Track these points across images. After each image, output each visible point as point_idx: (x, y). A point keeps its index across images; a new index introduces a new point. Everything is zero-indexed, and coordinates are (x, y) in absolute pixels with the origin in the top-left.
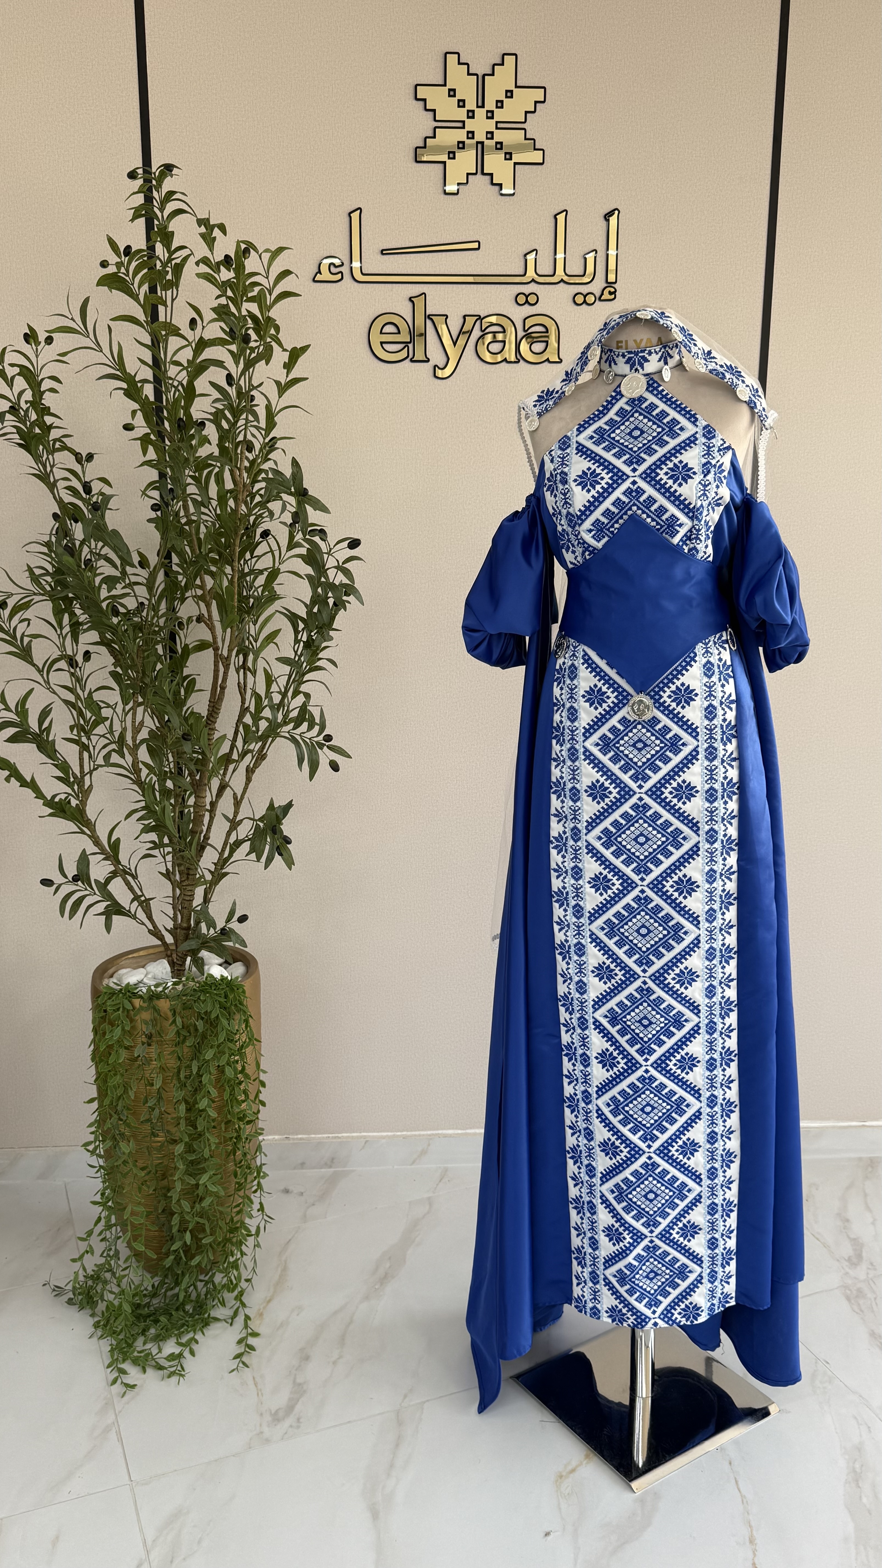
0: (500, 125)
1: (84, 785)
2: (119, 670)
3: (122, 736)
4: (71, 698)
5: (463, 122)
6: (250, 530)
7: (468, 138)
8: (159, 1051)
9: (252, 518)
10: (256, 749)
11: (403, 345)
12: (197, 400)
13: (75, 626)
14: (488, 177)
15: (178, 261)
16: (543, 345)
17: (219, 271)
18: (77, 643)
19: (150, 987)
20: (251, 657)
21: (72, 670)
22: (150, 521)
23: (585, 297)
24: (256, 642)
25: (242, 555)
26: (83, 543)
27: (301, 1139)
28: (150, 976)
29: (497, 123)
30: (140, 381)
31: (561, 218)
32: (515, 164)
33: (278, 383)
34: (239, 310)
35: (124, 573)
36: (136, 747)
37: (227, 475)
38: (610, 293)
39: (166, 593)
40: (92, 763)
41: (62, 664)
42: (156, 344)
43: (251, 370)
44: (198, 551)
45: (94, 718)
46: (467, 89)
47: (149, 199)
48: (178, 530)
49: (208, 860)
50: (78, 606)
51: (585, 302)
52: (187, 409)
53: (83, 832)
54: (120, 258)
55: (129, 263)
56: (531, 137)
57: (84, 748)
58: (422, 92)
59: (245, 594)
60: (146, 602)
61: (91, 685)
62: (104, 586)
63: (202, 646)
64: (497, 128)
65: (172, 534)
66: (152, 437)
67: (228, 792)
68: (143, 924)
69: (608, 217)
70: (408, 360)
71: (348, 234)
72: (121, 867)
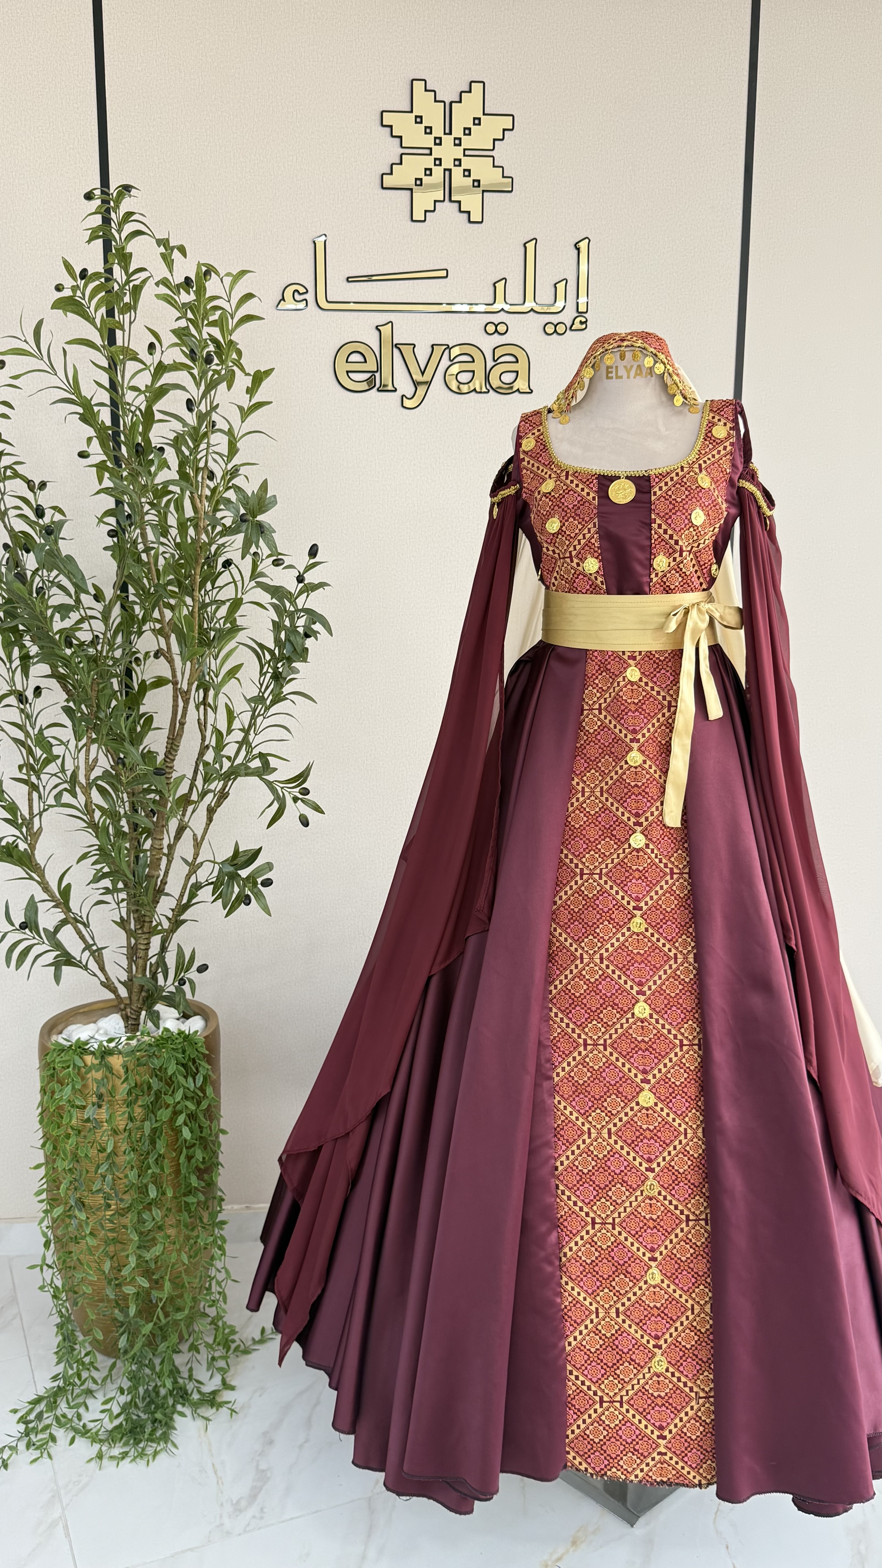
0: (467, 153)
1: (33, 827)
2: (71, 704)
3: (74, 775)
4: (21, 736)
5: (431, 149)
6: (211, 561)
7: (435, 165)
8: (110, 1111)
9: (213, 548)
10: (218, 790)
11: (370, 375)
12: (155, 426)
13: (25, 659)
14: (456, 205)
15: (137, 283)
16: (513, 376)
17: (179, 293)
18: (27, 677)
19: (102, 1042)
20: (211, 693)
21: (22, 706)
22: (106, 549)
23: (556, 326)
24: (217, 677)
25: (202, 585)
26: (35, 573)
28: (101, 1032)
29: (465, 150)
30: (97, 405)
31: (530, 246)
32: (483, 191)
33: (241, 408)
34: (200, 333)
35: (78, 601)
36: (90, 785)
37: (187, 503)
38: (581, 323)
39: (122, 628)
40: (42, 804)
41: (12, 700)
42: (113, 367)
43: (213, 393)
44: (156, 581)
45: (45, 756)
46: (434, 117)
47: (107, 221)
48: (136, 557)
49: (165, 907)
50: (28, 638)
51: (555, 331)
52: (145, 434)
53: (31, 878)
54: (76, 281)
55: (86, 286)
56: (500, 165)
57: (34, 787)
58: (388, 119)
59: (205, 626)
60: (101, 636)
61: (42, 721)
62: (57, 616)
63: (160, 682)
64: (464, 155)
65: (130, 561)
66: (108, 464)
67: (187, 834)
68: (95, 975)
69: (578, 246)
70: (375, 389)
71: (313, 260)
72: (72, 915)
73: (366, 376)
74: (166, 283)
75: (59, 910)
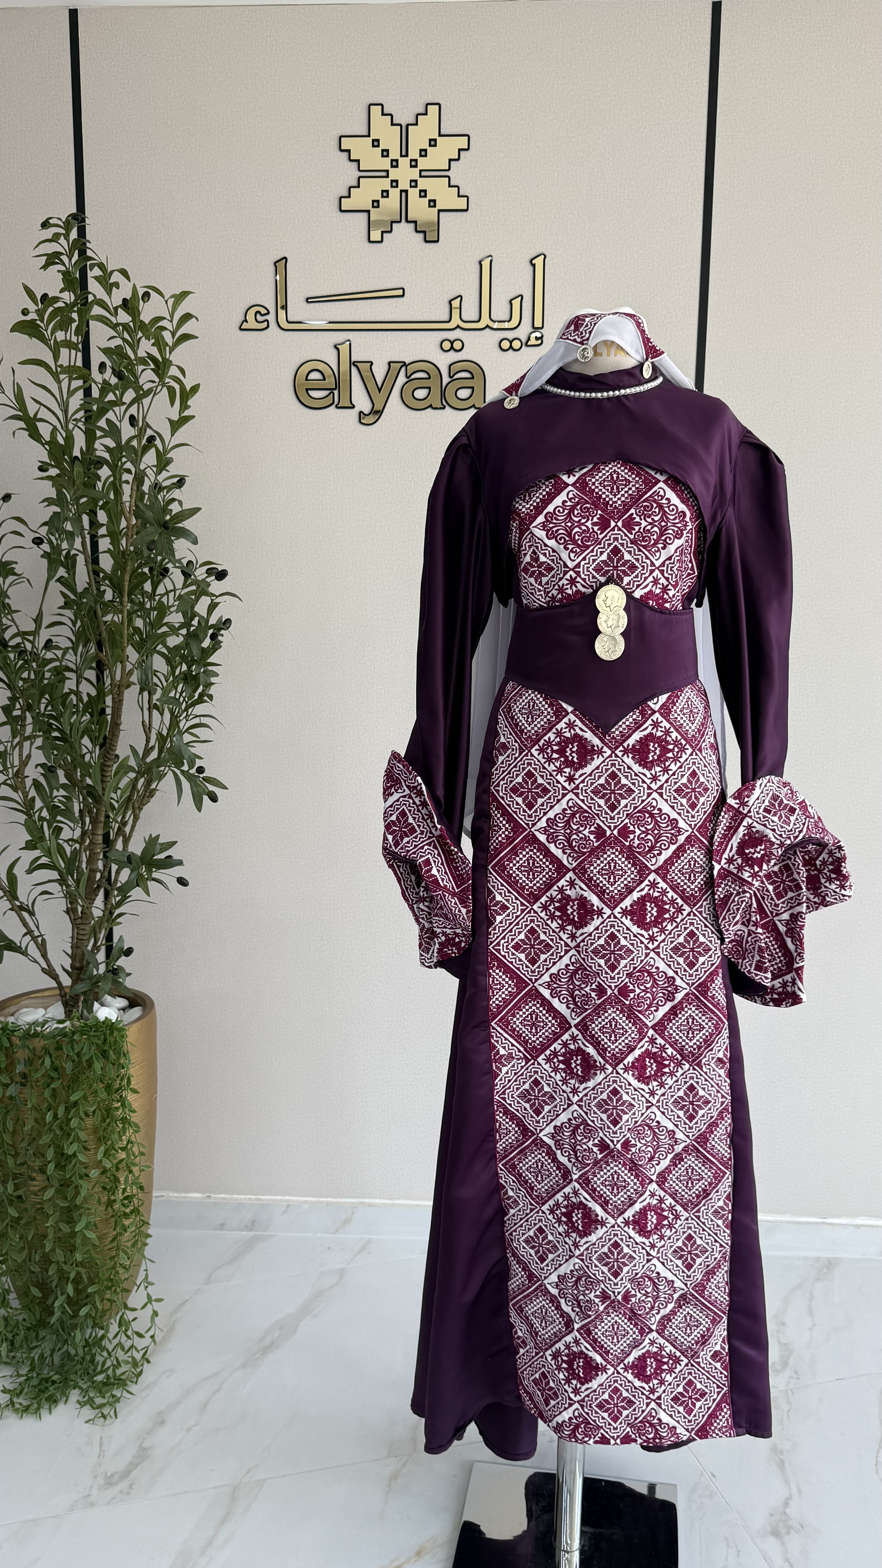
0: (423, 174)
5: (387, 171)
7: (392, 186)
11: (327, 392)
14: (412, 225)
16: (469, 391)
19: (31, 1026)
23: (511, 342)
27: (224, 1199)
29: (421, 171)
31: (486, 264)
32: (439, 211)
34: (135, 352)
38: (537, 338)
46: (391, 139)
51: (511, 347)
54: (38, 306)
55: (45, 310)
56: (456, 184)
58: (346, 143)
64: (421, 176)
68: (36, 962)
69: (534, 262)
70: (333, 406)
71: (274, 283)
72: (18, 903)
73: (325, 393)
74: (102, 304)
75: (5, 898)
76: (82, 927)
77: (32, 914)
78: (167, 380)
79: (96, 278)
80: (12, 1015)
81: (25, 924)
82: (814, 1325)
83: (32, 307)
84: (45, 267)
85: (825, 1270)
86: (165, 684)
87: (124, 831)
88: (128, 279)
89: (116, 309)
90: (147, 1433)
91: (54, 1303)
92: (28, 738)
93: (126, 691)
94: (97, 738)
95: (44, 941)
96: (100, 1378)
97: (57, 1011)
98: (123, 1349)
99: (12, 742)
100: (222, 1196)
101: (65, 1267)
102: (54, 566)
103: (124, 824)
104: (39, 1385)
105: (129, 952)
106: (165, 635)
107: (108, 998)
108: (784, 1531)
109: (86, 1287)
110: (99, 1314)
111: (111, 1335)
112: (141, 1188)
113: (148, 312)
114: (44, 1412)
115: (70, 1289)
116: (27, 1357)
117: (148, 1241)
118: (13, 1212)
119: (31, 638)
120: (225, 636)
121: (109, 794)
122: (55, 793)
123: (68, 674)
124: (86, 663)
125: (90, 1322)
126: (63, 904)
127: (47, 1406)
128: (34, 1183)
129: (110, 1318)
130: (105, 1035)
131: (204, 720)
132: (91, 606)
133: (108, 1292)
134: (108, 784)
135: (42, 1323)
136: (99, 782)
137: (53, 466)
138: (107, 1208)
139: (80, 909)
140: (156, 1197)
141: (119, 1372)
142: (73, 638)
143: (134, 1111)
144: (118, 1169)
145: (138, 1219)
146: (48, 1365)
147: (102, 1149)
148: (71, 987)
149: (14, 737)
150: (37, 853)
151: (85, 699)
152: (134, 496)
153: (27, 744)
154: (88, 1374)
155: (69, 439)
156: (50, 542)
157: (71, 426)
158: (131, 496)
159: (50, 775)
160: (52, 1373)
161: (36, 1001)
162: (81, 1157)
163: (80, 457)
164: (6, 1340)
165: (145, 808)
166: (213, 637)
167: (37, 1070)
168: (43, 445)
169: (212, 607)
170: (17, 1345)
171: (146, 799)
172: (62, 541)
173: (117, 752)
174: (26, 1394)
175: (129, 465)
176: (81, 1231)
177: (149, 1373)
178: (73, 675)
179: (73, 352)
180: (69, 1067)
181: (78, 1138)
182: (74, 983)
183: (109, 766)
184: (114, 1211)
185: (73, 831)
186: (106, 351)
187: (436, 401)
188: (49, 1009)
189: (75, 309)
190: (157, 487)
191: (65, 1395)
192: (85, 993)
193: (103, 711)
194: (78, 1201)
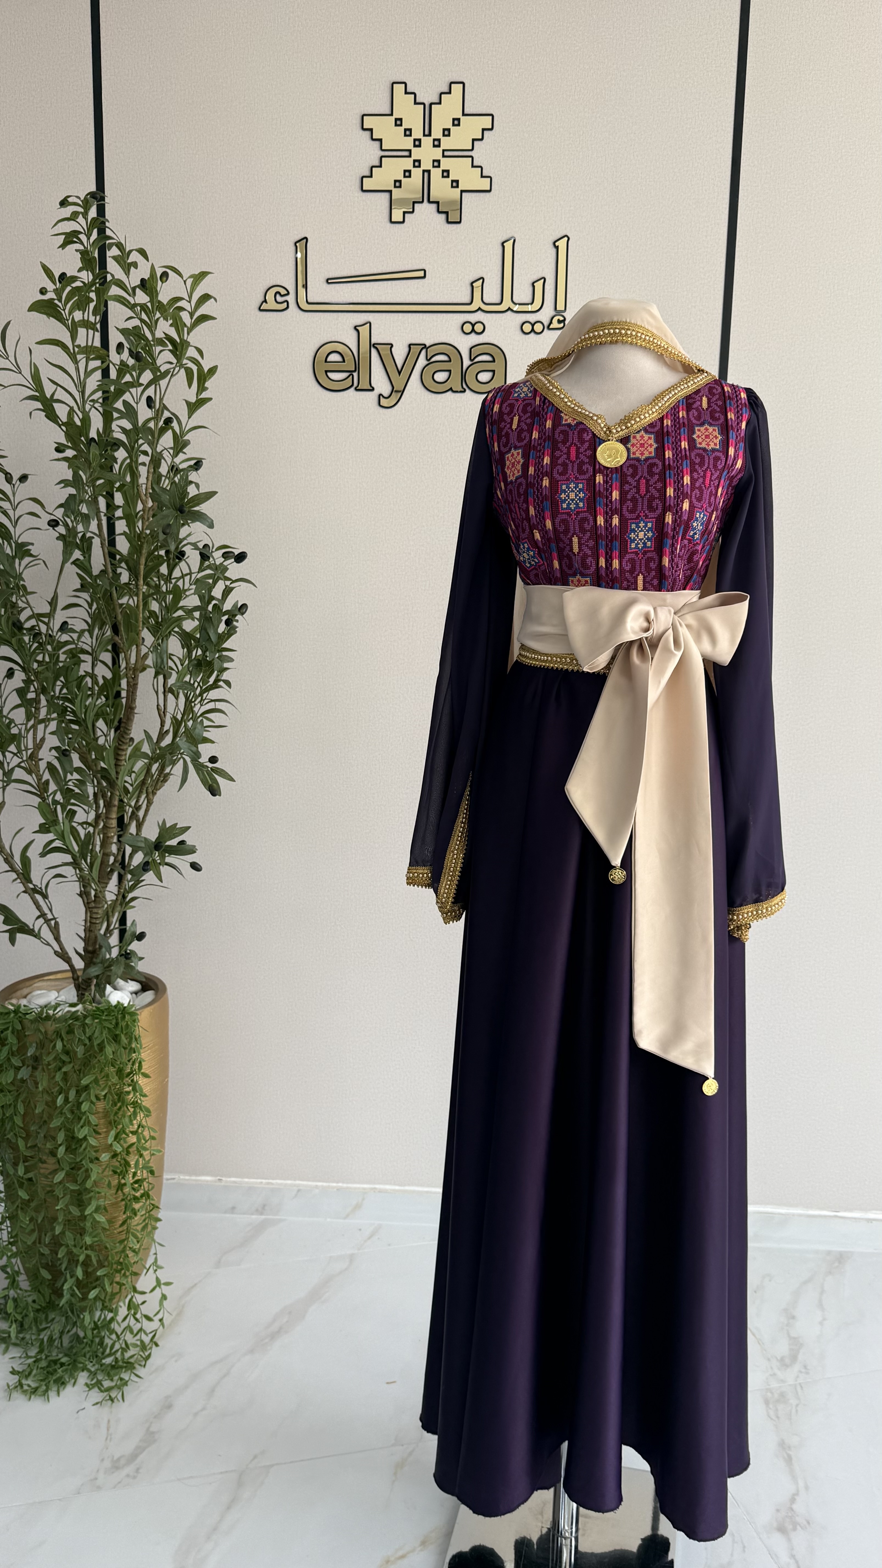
0: (446, 153)
5: (410, 151)
7: (414, 166)
11: (347, 374)
14: (434, 206)
16: (489, 375)
17: (135, 294)
19: (43, 1009)
23: (533, 325)
27: (235, 1182)
29: (444, 151)
30: (55, 401)
31: (508, 246)
32: (462, 191)
33: (188, 403)
34: (153, 333)
38: (559, 322)
40: (6, 780)
46: (414, 118)
51: (533, 330)
54: (56, 285)
55: (63, 290)
56: (479, 165)
58: (369, 122)
64: (444, 156)
68: (48, 944)
69: (557, 244)
70: (353, 389)
71: (294, 263)
72: (31, 886)
73: (345, 375)
74: (120, 284)
75: (19, 881)
76: (95, 910)
77: (45, 896)
78: (185, 361)
79: (115, 258)
80: (25, 997)
81: (38, 907)
82: (824, 1319)
83: (50, 286)
84: (63, 246)
85: (836, 1264)
86: (180, 668)
87: (137, 816)
88: (147, 258)
89: (134, 289)
90: (155, 1417)
91: (63, 1285)
92: (43, 721)
93: (140, 674)
94: (112, 721)
95: (57, 924)
96: (108, 1361)
97: (69, 994)
98: (131, 1332)
99: (26, 724)
100: (233, 1179)
101: (75, 1250)
102: (69, 548)
103: (137, 808)
104: (47, 1367)
105: (141, 937)
106: (180, 619)
107: (120, 982)
108: (790, 1527)
109: (96, 1270)
110: (108, 1298)
111: (120, 1318)
112: (152, 1172)
113: (165, 292)
114: (52, 1394)
115: (79, 1272)
116: (36, 1339)
117: (158, 1224)
118: (23, 1194)
119: (46, 620)
120: (241, 621)
121: (123, 778)
122: (69, 777)
123: (83, 657)
124: (102, 646)
125: (99, 1305)
126: (76, 887)
127: (55, 1388)
128: (45, 1165)
129: (119, 1301)
130: (117, 1019)
131: (219, 705)
132: (106, 589)
133: (118, 1275)
134: (122, 768)
135: (51, 1305)
136: (113, 766)
137: (69, 447)
138: (117, 1191)
139: (93, 893)
140: (167, 1179)
141: (127, 1355)
142: (89, 621)
143: (145, 1096)
144: (128, 1153)
145: (148, 1202)
146: (57, 1347)
147: (113, 1133)
148: (85, 970)
149: (28, 720)
150: (50, 836)
151: (101, 682)
152: (150, 479)
153: (41, 727)
154: (97, 1356)
155: (86, 420)
156: (66, 525)
157: (88, 407)
158: (147, 478)
159: (63, 758)
160: (60, 1356)
161: (49, 983)
162: (92, 1141)
163: (96, 438)
164: (16, 1321)
165: (158, 792)
166: (228, 623)
167: (49, 1053)
168: (60, 426)
169: (227, 592)
170: (26, 1326)
171: (160, 784)
172: (77, 524)
173: (131, 736)
174: (35, 1376)
175: (146, 447)
176: (91, 1214)
177: (157, 1356)
178: (88, 658)
179: (91, 332)
180: (80, 1050)
181: (89, 1122)
182: (87, 966)
183: (123, 750)
184: (124, 1194)
185: (87, 814)
186: (124, 332)
187: (456, 384)
188: (61, 993)
189: (93, 289)
190: (174, 469)
191: (73, 1378)
192: (97, 977)
193: (118, 695)
194: (89, 1184)
